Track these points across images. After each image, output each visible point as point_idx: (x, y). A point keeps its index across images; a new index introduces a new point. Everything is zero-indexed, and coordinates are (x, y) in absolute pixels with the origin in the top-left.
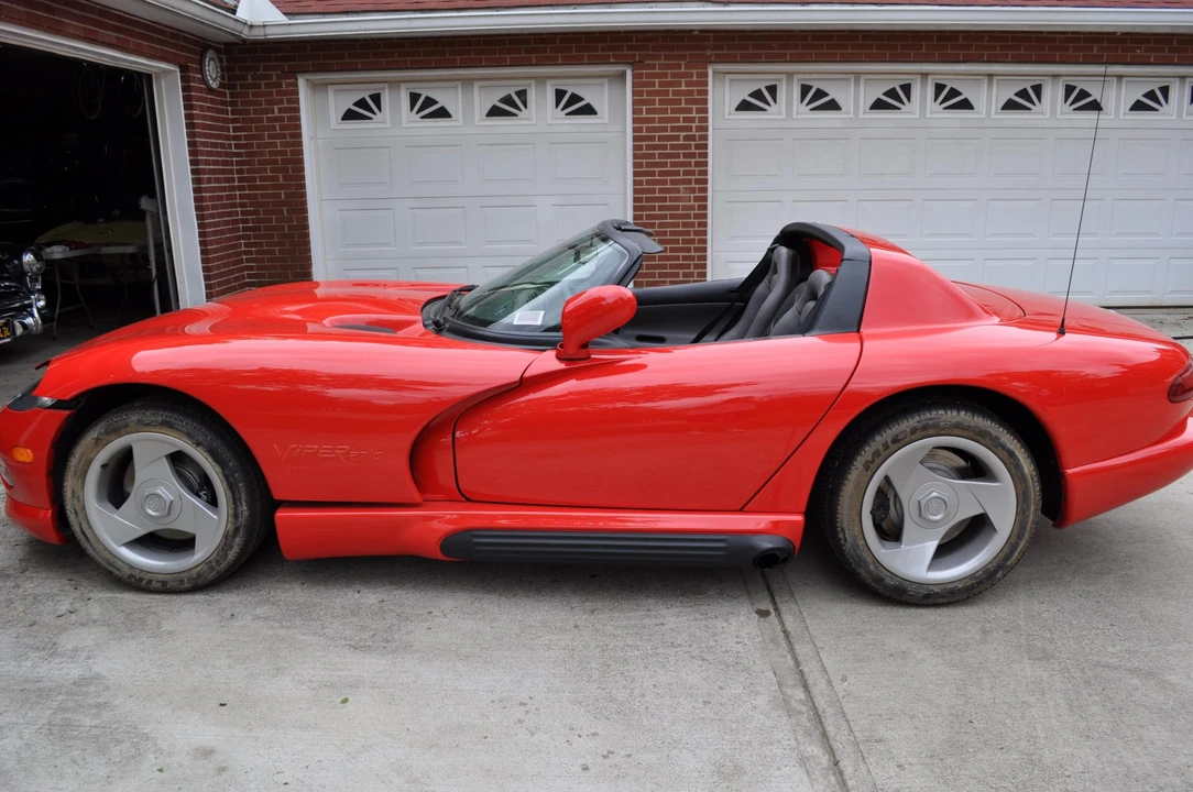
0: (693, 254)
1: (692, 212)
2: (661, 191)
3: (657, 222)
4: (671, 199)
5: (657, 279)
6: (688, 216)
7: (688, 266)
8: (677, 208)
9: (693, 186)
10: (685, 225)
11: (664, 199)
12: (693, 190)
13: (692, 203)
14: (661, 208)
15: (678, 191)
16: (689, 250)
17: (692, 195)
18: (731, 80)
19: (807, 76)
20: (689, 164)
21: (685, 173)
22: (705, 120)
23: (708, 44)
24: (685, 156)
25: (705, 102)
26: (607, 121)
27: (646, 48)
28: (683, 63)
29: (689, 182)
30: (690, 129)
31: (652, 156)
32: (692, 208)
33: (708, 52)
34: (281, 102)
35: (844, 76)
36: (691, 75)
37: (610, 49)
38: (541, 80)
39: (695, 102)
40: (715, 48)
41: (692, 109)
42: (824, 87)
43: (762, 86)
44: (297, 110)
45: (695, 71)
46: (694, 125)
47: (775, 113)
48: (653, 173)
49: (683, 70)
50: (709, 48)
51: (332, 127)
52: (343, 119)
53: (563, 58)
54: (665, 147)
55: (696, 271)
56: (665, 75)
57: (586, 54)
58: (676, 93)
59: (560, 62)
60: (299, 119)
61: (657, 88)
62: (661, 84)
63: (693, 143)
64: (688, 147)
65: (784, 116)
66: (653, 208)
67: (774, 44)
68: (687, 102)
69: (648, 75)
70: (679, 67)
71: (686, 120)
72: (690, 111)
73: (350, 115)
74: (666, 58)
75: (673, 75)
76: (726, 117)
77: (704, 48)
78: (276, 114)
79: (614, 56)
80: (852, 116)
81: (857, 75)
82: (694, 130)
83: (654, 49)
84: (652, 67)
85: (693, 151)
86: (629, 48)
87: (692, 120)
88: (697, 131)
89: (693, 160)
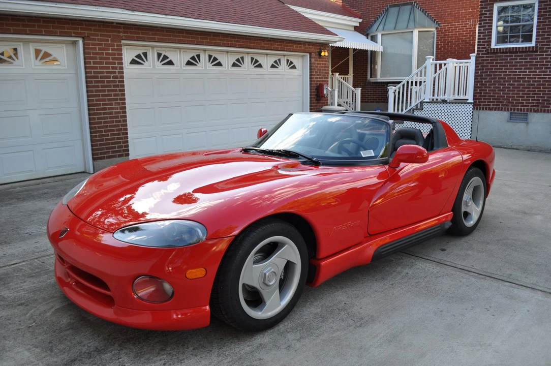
0: (121, 136)
1: (119, 115)
2: (104, 105)
3: (103, 121)
4: (109, 109)
5: (105, 151)
6: (117, 117)
7: (120, 143)
8: (112, 113)
9: (119, 101)
10: (117, 122)
11: (105, 109)
12: (119, 104)
13: (119, 110)
14: (104, 114)
15: (111, 104)
16: (119, 134)
17: (119, 106)
18: (127, 49)
19: (160, 49)
20: (116, 91)
21: (115, 95)
22: (122, 68)
23: (121, 30)
24: (114, 86)
25: (121, 59)
26: (66, 68)
27: (90, 30)
28: (109, 39)
29: (117, 99)
30: (115, 73)
31: (98, 86)
32: (119, 113)
33: (121, 34)
35: (175, 50)
36: (114, 45)
37: (71, 28)
38: (26, 42)
39: (117, 59)
40: (124, 32)
41: (116, 62)
42: (167, 54)
43: (141, 52)
45: (116, 43)
46: (117, 70)
47: (147, 66)
48: (99, 96)
49: (110, 42)
50: (121, 32)
53: (45, 31)
54: (104, 82)
55: (124, 145)
56: (101, 45)
57: (58, 30)
58: (107, 54)
59: (44, 33)
61: (97, 51)
62: (100, 49)
63: (117, 80)
64: (115, 82)
65: (152, 68)
66: (100, 114)
67: (150, 32)
68: (113, 59)
69: (92, 44)
70: (107, 41)
71: (113, 68)
72: (114, 63)
74: (102, 35)
75: (105, 45)
76: (126, 67)
77: (119, 32)
79: (74, 33)
80: (179, 68)
81: (180, 49)
82: (117, 73)
83: (95, 30)
84: (95, 40)
85: (117, 84)
86: (82, 29)
87: (116, 68)
88: (118, 74)
89: (118, 89)
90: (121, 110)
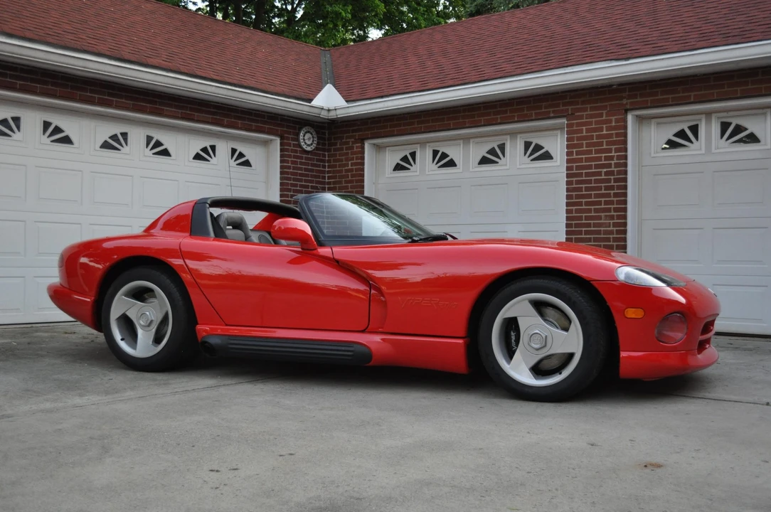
1: (611, 236)
2: (587, 218)
4: (595, 225)
6: (608, 239)
8: (599, 232)
9: (612, 213)
11: (589, 225)
12: (612, 218)
13: (611, 228)
14: (587, 232)
15: (600, 218)
17: (612, 222)
19: (725, 114)
20: (609, 195)
21: (606, 203)
22: (623, 158)
23: (624, 95)
24: (606, 188)
26: (559, 164)
27: (574, 103)
28: (604, 112)
29: (609, 210)
30: (610, 166)
31: (580, 189)
32: (611, 233)
33: (625, 101)
34: (352, 159)
35: (760, 111)
36: (610, 121)
37: (551, 107)
38: (513, 134)
39: (616, 143)
40: (629, 97)
41: (611, 149)
42: (743, 123)
43: (685, 126)
44: (363, 164)
45: (613, 118)
46: (613, 162)
47: (695, 149)
48: (580, 204)
49: (604, 118)
50: (625, 98)
51: (387, 176)
52: (394, 170)
54: (590, 182)
56: (590, 123)
57: (533, 112)
58: (599, 137)
59: (516, 119)
60: (363, 170)
61: (584, 134)
62: (588, 131)
63: (612, 177)
64: (609, 181)
65: (703, 152)
66: (580, 233)
67: (679, 88)
68: (608, 144)
69: (578, 124)
70: (601, 115)
71: (607, 158)
72: (609, 151)
73: (398, 168)
74: (592, 109)
75: (597, 123)
76: (653, 155)
77: (622, 98)
78: (350, 167)
79: (554, 112)
82: (613, 166)
83: (583, 103)
84: (581, 117)
85: (612, 184)
86: (564, 105)
87: (611, 158)
88: (615, 167)
89: (612, 192)
90: (615, 229)
